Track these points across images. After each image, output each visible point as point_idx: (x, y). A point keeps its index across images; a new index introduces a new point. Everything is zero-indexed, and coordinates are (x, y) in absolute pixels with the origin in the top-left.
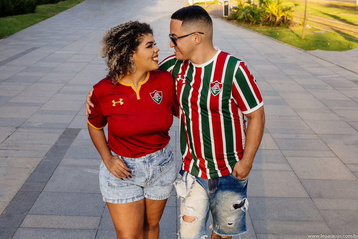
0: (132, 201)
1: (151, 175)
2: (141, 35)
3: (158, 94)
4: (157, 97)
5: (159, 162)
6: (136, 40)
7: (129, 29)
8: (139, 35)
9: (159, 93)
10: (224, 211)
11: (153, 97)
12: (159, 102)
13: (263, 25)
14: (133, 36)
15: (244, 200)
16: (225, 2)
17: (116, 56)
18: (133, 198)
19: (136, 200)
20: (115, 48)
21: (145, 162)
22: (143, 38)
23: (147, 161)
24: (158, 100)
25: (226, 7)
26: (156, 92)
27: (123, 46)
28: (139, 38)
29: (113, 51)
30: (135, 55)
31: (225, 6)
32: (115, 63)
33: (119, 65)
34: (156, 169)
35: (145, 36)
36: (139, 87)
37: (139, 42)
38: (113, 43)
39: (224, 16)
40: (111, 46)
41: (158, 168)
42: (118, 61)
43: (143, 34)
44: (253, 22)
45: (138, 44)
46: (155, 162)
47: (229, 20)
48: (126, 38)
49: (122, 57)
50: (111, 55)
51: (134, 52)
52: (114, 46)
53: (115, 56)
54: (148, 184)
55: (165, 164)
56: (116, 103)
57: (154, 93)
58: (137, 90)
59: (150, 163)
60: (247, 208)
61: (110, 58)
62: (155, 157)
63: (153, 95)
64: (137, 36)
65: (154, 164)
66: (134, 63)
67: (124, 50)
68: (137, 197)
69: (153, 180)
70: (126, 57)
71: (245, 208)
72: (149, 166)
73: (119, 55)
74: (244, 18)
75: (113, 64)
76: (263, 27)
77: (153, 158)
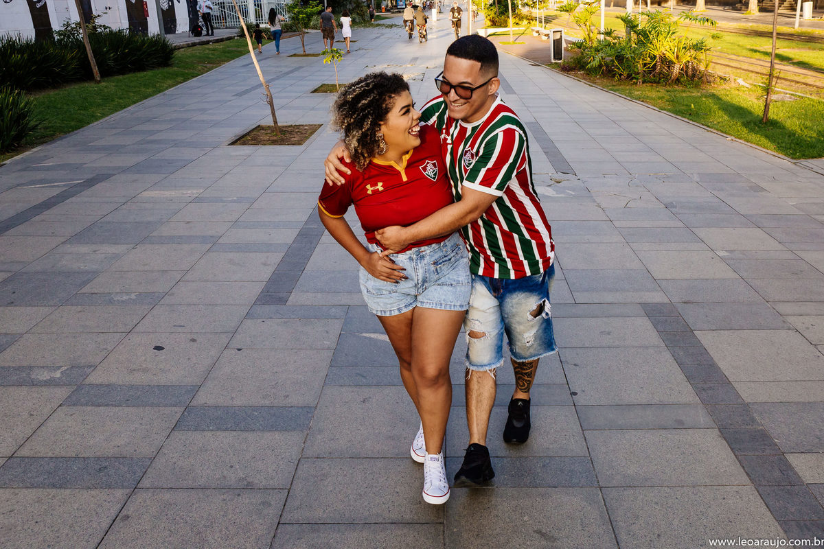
0: (398, 313)
1: (420, 278)
2: (390, 97)
3: (432, 166)
4: (430, 170)
5: (433, 259)
6: (384, 105)
7: (370, 91)
8: (387, 98)
9: (433, 164)
10: (519, 323)
11: (425, 172)
12: (434, 178)
13: (644, 82)
14: (377, 100)
15: (544, 302)
16: (554, 32)
17: (357, 134)
18: (399, 309)
19: (404, 311)
20: (352, 120)
21: (411, 259)
22: (395, 101)
23: (414, 257)
24: (433, 176)
25: (557, 43)
26: (428, 163)
27: (365, 117)
28: (387, 102)
29: (349, 125)
30: (383, 128)
31: (554, 41)
32: (354, 143)
33: (362, 146)
34: (429, 270)
35: (396, 98)
36: (405, 163)
37: (389, 108)
38: (349, 112)
39: (553, 61)
40: (346, 117)
41: (432, 268)
42: (358, 141)
43: (393, 95)
44: (620, 75)
45: (387, 110)
46: (427, 260)
47: (566, 69)
48: (368, 105)
49: (364, 135)
50: (348, 131)
51: (382, 123)
52: (351, 118)
53: (354, 133)
54: (420, 290)
55: (443, 262)
56: (372, 189)
57: (426, 166)
58: (401, 168)
59: (419, 261)
60: (549, 313)
61: (347, 136)
62: (428, 251)
63: (425, 169)
64: (385, 100)
65: (426, 261)
66: (383, 139)
67: (367, 125)
68: (406, 306)
69: (426, 285)
70: (371, 135)
71: (547, 314)
72: (417, 265)
73: (360, 131)
74: (600, 66)
75: (353, 146)
76: (644, 85)
77: (424, 253)
